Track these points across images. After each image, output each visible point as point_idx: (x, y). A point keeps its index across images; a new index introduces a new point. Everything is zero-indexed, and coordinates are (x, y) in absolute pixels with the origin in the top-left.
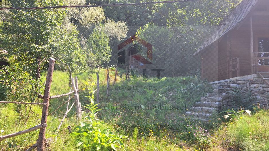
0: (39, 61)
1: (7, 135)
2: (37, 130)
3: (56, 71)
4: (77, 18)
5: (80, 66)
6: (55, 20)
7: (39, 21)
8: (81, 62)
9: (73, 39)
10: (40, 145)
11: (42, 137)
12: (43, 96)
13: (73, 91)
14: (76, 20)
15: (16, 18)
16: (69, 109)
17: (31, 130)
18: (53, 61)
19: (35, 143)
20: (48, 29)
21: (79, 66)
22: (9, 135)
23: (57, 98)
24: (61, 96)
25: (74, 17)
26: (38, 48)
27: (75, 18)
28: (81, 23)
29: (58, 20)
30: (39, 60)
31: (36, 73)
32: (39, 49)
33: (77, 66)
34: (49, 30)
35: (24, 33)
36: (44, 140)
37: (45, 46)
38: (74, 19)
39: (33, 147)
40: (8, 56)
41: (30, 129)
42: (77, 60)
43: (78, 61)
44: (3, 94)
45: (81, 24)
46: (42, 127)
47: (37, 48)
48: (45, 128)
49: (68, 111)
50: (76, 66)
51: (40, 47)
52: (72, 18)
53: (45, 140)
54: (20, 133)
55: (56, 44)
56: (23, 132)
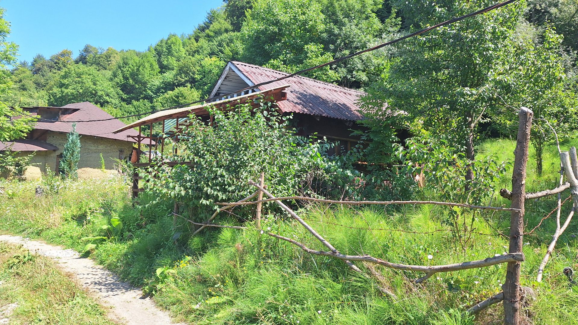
0: (471, 122)
1: (442, 266)
2: (500, 266)
3: (500, 140)
4: (543, 5)
5: (564, 123)
6: (502, 24)
7: (470, 36)
8: (567, 112)
9: (549, 58)
10: (512, 297)
11: (515, 282)
12: (510, 193)
13: (568, 185)
14: (542, 11)
15: (425, 43)
16: (561, 228)
17: (488, 262)
18: (529, 114)
19: (497, 292)
20: (488, 50)
21: (562, 124)
22: (445, 266)
23: (534, 198)
24: (544, 194)
25: (535, 5)
26: (469, 93)
27: (538, 7)
28: (558, 14)
29: (509, 24)
30: (470, 119)
31: (465, 147)
32: (472, 94)
33: (555, 122)
34: (490, 52)
35: (438, 70)
36: (519, 289)
37: (485, 87)
38: (536, 10)
39: (495, 298)
40: (411, 120)
41: (486, 260)
42: (555, 110)
43: (559, 112)
44: (407, 190)
45: (558, 18)
46: (512, 260)
47: (468, 95)
48: (521, 263)
49: (559, 232)
50: (555, 124)
51: (474, 92)
52: (530, 11)
53: (521, 290)
54: (465, 266)
55: (509, 79)
56: (473, 265)
